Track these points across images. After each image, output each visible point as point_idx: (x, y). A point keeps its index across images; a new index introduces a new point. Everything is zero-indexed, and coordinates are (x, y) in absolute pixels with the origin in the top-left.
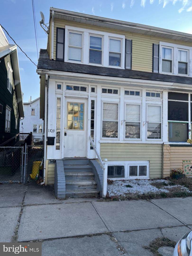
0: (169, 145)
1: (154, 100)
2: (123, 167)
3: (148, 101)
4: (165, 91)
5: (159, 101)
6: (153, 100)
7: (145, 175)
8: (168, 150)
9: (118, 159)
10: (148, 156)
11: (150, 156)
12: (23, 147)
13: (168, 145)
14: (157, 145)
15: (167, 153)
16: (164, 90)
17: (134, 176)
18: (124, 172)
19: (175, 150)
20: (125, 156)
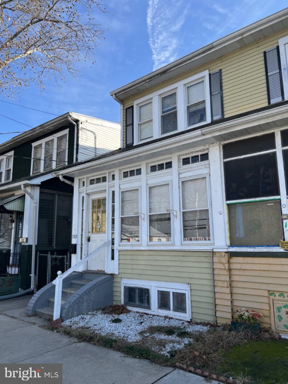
0: (226, 252)
1: (193, 169)
2: (147, 291)
3: (183, 172)
4: (213, 146)
5: (203, 167)
6: (191, 169)
7: (184, 310)
8: (224, 265)
9: (140, 276)
10: (187, 275)
11: (191, 275)
12: (66, 257)
13: (223, 254)
14: (203, 254)
15: (221, 270)
16: (211, 145)
17: (165, 311)
18: (150, 300)
19: (243, 264)
20: (150, 273)
